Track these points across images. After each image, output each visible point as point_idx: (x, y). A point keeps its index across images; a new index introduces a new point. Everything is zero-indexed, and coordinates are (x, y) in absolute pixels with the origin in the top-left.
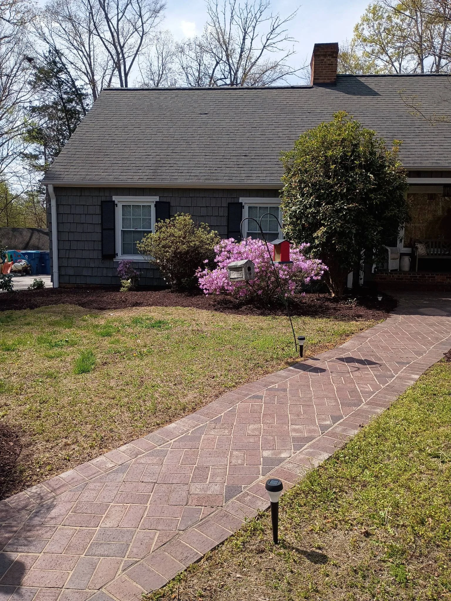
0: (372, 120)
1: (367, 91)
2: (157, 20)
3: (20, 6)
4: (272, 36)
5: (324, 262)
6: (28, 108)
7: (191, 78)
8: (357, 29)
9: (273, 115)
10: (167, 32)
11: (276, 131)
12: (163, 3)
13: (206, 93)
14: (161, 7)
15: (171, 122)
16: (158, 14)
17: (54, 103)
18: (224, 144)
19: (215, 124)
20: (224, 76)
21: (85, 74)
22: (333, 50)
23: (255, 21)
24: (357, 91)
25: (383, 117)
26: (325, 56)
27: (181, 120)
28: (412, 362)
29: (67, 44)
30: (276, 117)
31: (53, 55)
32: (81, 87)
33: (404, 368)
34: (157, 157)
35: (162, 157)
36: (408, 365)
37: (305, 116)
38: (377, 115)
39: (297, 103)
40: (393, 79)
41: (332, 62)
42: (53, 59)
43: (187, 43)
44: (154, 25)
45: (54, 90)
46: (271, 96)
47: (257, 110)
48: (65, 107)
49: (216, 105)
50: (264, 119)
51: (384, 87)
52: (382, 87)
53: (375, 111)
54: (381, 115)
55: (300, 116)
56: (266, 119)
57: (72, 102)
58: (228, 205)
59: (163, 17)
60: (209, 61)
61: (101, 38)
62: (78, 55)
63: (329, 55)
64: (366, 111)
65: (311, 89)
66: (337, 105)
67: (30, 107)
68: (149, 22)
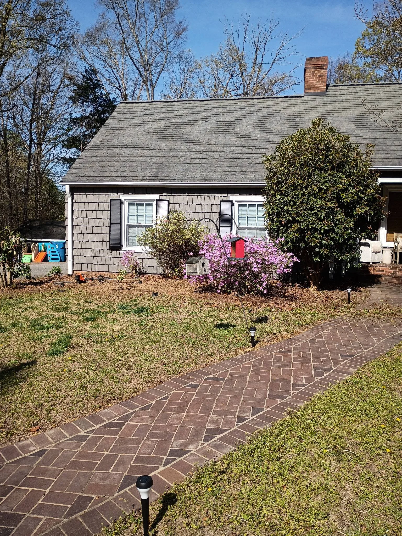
0: (356, 125)
1: (354, 98)
2: (180, 41)
3: (64, 33)
4: (281, 52)
5: (296, 255)
6: (69, 120)
7: (207, 90)
8: (358, 43)
9: (266, 121)
10: (189, 51)
11: (267, 136)
12: (185, 25)
13: (208, 104)
14: (184, 30)
15: (175, 129)
16: (181, 36)
17: (90, 114)
18: (220, 148)
19: (213, 131)
20: (237, 88)
21: (118, 88)
22: (323, 63)
23: (265, 39)
24: (345, 99)
25: (367, 122)
26: (315, 68)
27: (184, 127)
28: (356, 355)
29: (103, 64)
30: (268, 123)
31: (89, 74)
32: (113, 100)
33: (346, 361)
34: (160, 160)
35: (164, 160)
36: (351, 358)
37: (294, 123)
38: (362, 121)
39: (289, 111)
40: (380, 87)
41: (322, 74)
42: (89, 77)
43: (205, 60)
44: (178, 45)
45: (91, 103)
46: (266, 105)
47: (252, 118)
48: (100, 117)
49: (216, 114)
50: (258, 126)
51: (370, 94)
52: (368, 95)
53: (360, 117)
54: (365, 120)
55: (290, 123)
56: (259, 125)
57: (106, 113)
58: (220, 203)
59: (185, 38)
60: (223, 74)
61: (131, 58)
62: (112, 73)
63: (320, 67)
64: (352, 117)
65: (303, 98)
66: (325, 112)
67: (71, 118)
68: (173, 43)
